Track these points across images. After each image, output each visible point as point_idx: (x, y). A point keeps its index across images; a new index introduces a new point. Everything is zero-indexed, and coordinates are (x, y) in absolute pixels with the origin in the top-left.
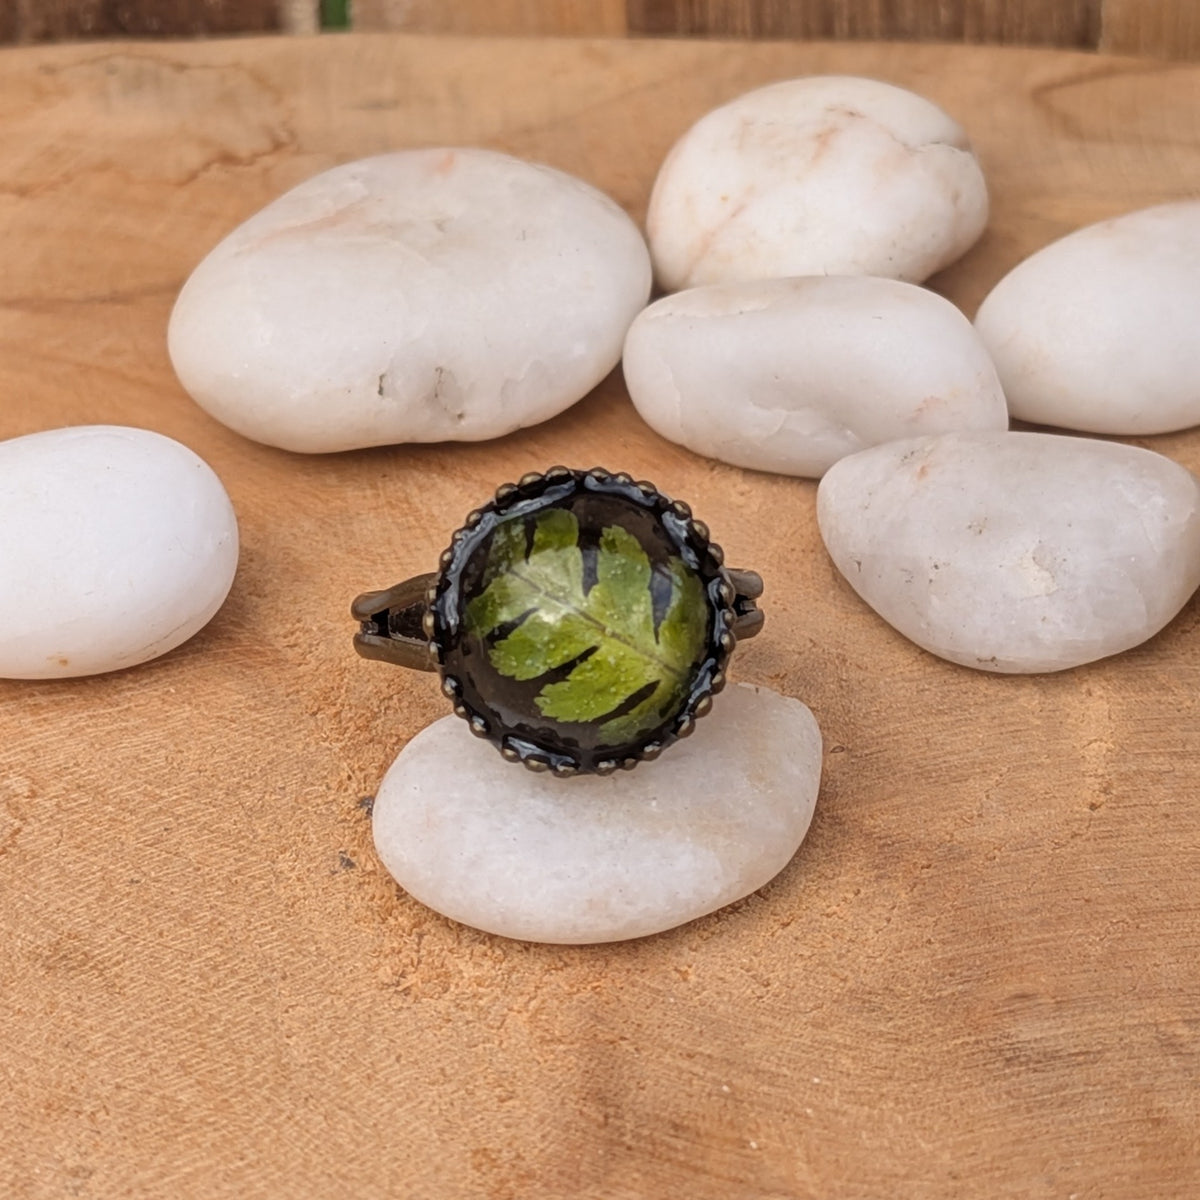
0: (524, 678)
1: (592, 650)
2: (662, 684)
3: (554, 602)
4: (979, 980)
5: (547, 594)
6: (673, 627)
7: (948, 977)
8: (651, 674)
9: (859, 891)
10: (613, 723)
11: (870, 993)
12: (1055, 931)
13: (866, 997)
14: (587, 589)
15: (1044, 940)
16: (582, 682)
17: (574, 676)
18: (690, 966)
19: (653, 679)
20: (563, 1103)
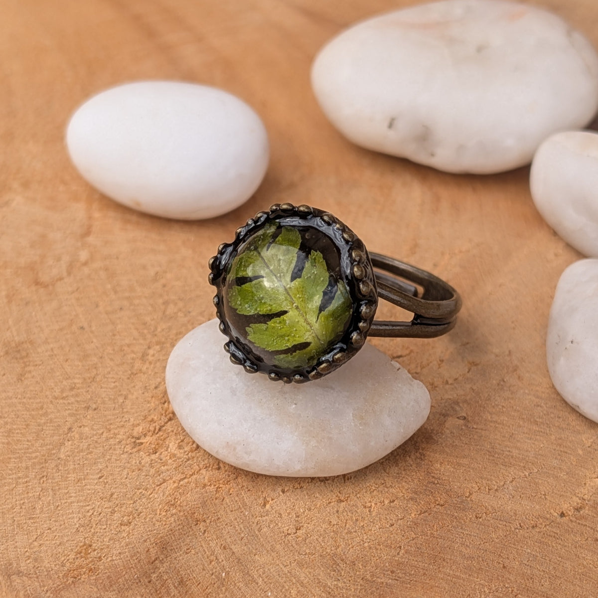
0: (241, 313)
1: (285, 312)
2: (312, 345)
3: (274, 277)
4: (403, 582)
5: (271, 271)
6: (327, 318)
7: (389, 572)
8: (307, 337)
9: (394, 501)
10: (282, 356)
11: (342, 560)
12: (469, 575)
13: (339, 561)
14: (293, 278)
15: (458, 577)
16: (273, 328)
17: (271, 323)
18: (272, 500)
19: (308, 341)
20: (145, 541)
